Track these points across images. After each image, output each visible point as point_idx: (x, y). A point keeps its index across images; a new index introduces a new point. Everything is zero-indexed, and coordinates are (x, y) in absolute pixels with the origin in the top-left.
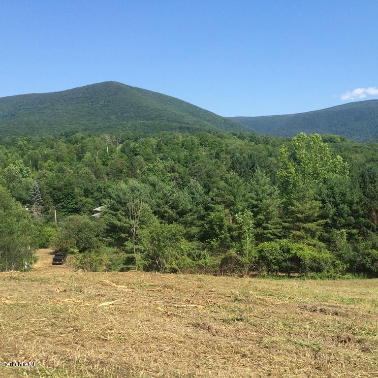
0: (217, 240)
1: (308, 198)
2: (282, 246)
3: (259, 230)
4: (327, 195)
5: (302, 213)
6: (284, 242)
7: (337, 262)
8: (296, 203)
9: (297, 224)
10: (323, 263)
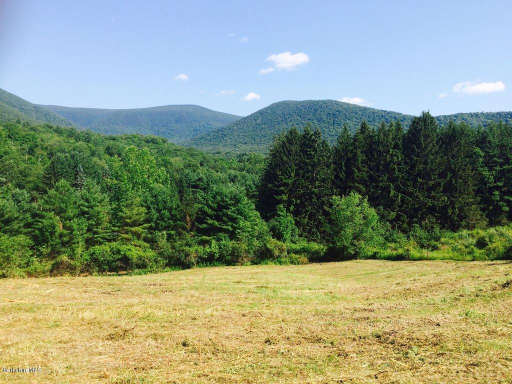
0: (47, 247)
1: (135, 205)
2: (112, 249)
3: (89, 235)
4: (152, 202)
5: (130, 218)
6: (114, 244)
7: (159, 259)
8: (124, 209)
9: (126, 228)
10: (147, 261)
